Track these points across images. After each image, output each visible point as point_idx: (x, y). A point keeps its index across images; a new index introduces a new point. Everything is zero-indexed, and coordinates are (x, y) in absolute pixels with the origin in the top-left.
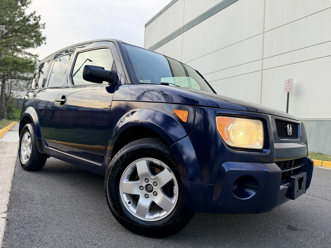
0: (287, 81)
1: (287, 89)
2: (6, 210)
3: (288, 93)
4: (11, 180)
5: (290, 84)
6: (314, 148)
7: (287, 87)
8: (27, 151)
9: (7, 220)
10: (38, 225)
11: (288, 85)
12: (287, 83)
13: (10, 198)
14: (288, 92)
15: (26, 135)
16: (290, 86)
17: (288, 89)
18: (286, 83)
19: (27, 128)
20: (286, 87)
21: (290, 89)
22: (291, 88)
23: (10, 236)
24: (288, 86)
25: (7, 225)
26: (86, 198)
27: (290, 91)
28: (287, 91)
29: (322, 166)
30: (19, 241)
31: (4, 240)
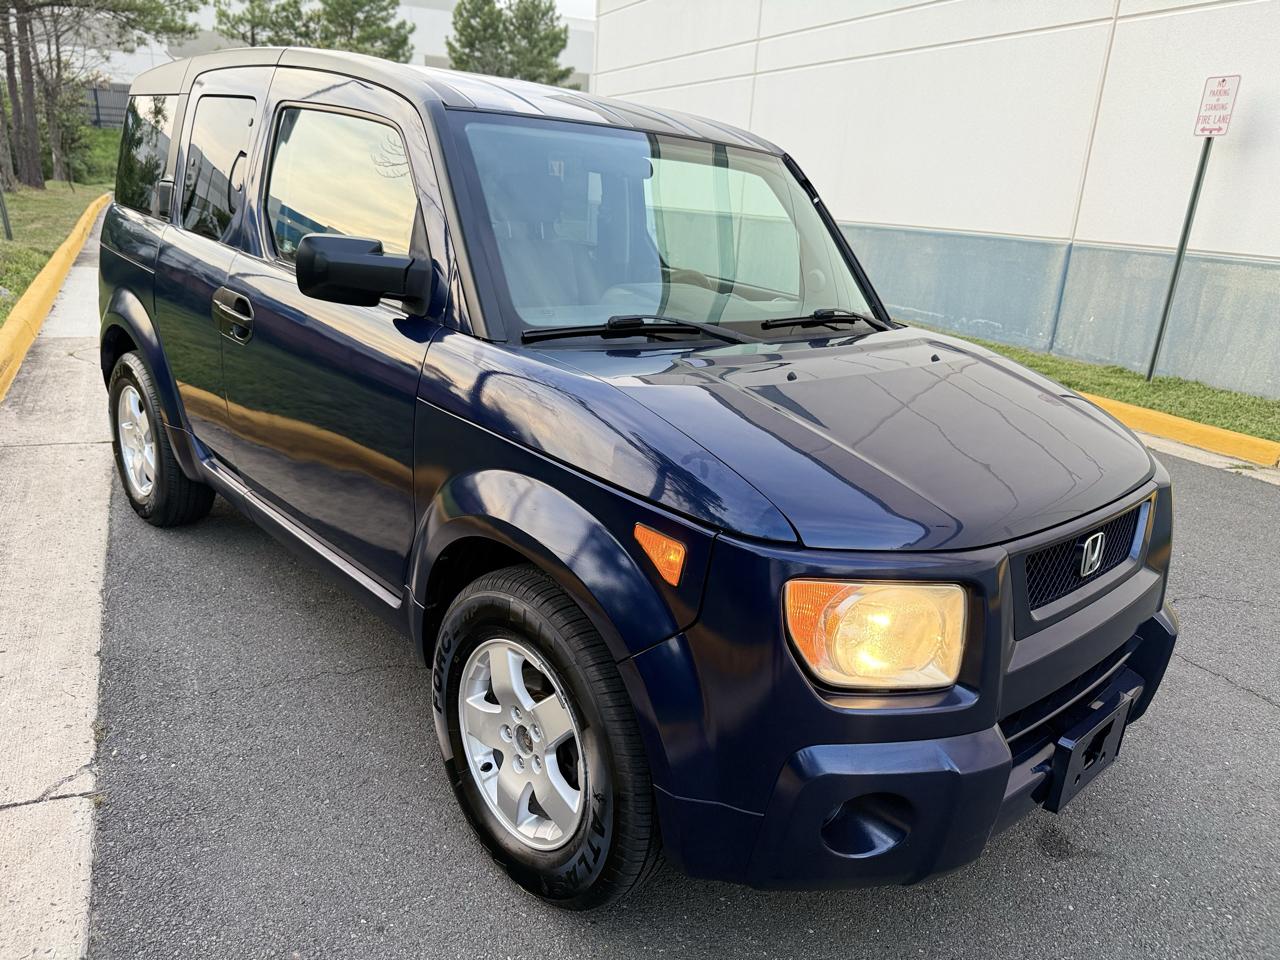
0: (1214, 85)
1: (1206, 119)
2: (92, 754)
3: (1209, 140)
4: (101, 585)
5: (1223, 100)
6: (1269, 381)
7: (1208, 113)
8: (142, 459)
9: (99, 805)
10: (197, 830)
11: (1213, 100)
12: (1213, 93)
13: (100, 684)
14: (1207, 133)
15: (130, 398)
16: (1223, 107)
17: (1211, 122)
18: (1208, 92)
19: (127, 371)
20: (1203, 113)
21: (1219, 120)
22: (1223, 119)
23: (111, 885)
24: (1214, 107)
25: (100, 829)
26: (359, 681)
27: (1220, 129)
28: (1203, 130)
29: (1277, 465)
30: (142, 910)
31: (93, 907)
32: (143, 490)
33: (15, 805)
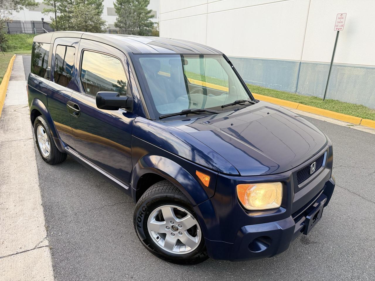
0: (339, 16)
1: (337, 26)
2: (46, 234)
3: (338, 32)
4: (38, 184)
5: (342, 20)
6: (357, 99)
7: (338, 24)
9: (51, 249)
10: (79, 254)
11: (339, 20)
12: (339, 18)
13: (44, 213)
14: (338, 30)
16: (342, 22)
17: (339, 26)
18: (337, 18)
20: (336, 24)
21: (341, 26)
22: (342, 26)
23: (59, 271)
24: (339, 22)
25: (52, 255)
27: (341, 29)
28: (337, 29)
29: (360, 124)
30: (68, 277)
31: (55, 278)
32: (46, 155)
33: (28, 250)
